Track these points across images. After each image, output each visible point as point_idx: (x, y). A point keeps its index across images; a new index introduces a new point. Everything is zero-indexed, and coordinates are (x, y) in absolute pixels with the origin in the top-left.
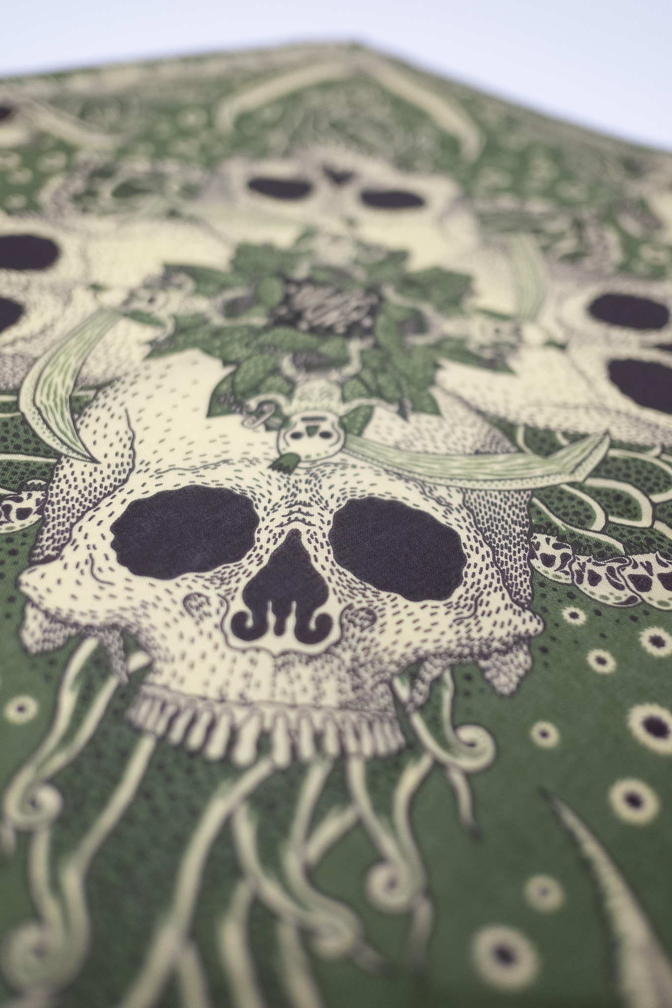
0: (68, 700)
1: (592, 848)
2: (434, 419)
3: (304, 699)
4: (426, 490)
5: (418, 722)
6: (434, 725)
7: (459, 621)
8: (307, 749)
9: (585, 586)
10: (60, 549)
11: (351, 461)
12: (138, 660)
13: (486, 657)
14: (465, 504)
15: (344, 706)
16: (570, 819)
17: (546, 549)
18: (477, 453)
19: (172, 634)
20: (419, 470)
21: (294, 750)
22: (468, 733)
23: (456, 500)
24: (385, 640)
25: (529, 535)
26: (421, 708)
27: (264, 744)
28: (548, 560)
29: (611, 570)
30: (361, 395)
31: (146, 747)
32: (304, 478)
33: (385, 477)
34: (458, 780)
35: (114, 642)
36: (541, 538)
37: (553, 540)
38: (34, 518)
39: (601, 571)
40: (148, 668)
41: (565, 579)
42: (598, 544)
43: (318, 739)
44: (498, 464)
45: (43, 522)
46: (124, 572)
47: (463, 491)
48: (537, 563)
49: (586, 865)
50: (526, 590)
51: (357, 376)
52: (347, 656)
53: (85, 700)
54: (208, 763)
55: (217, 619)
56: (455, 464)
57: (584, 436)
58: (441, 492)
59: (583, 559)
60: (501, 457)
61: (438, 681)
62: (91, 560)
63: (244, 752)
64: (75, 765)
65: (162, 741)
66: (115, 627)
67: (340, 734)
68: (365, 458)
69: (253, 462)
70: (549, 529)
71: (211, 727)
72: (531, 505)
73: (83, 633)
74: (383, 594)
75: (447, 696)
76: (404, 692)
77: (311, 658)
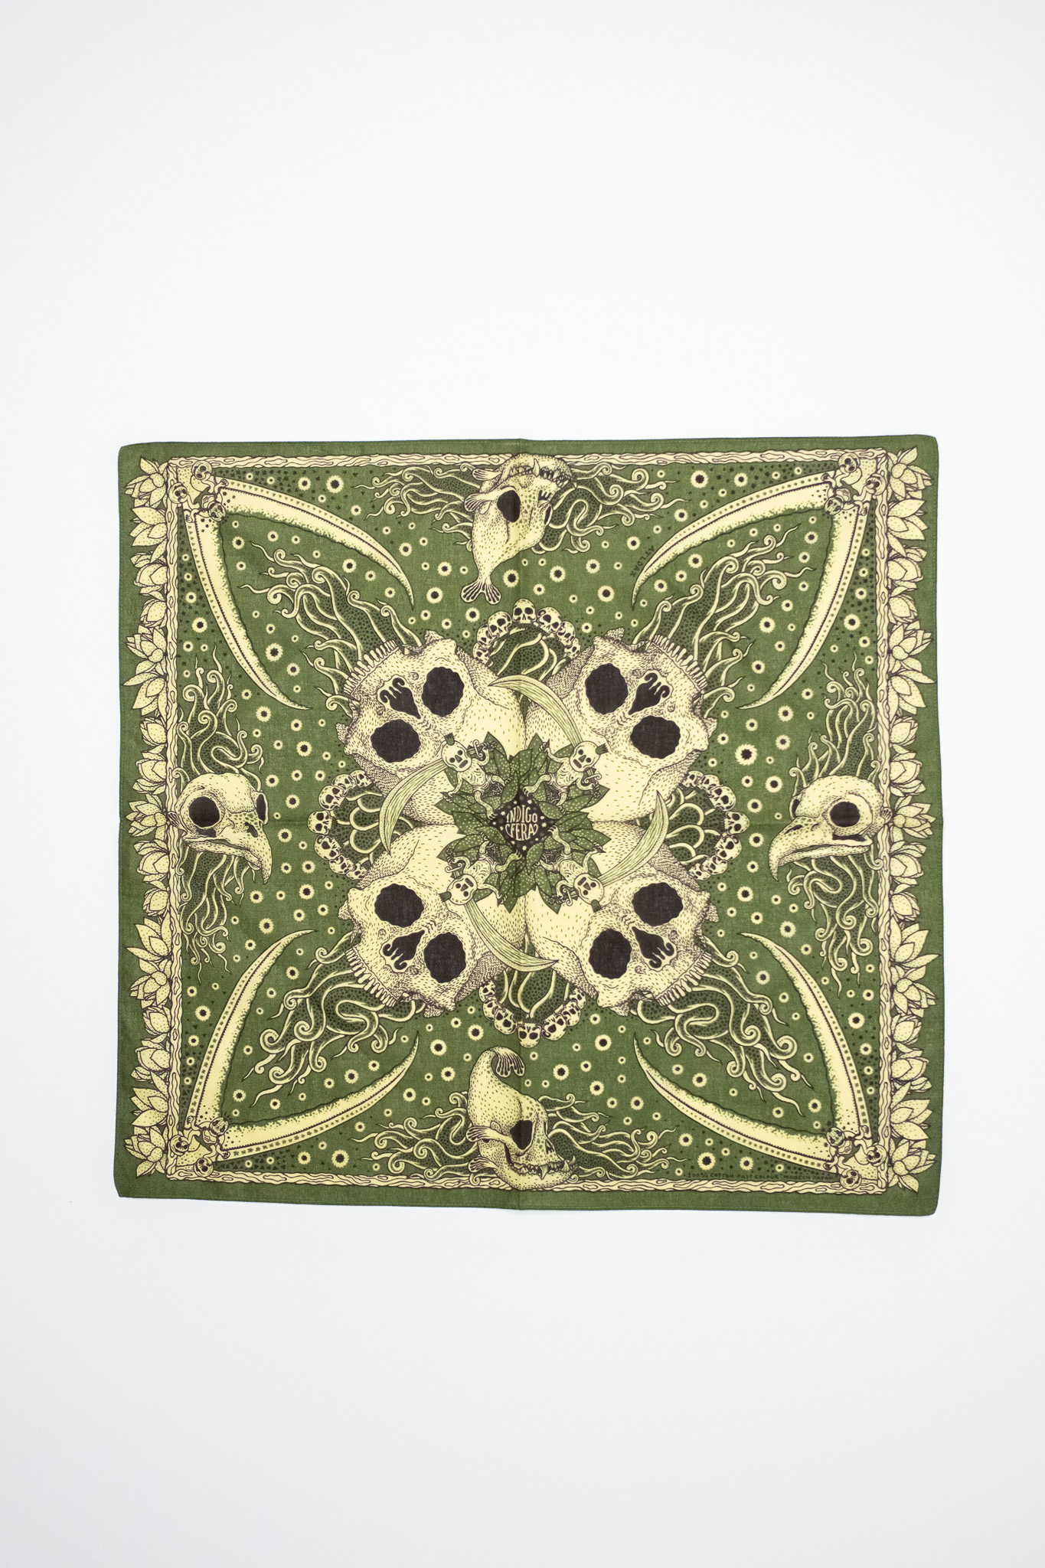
0: (407, 631)
1: (296, 706)
2: (436, 802)
3: (369, 678)
4: (411, 771)
5: (346, 699)
6: (343, 702)
7: (362, 734)
8: (356, 669)
9: (346, 776)
10: (459, 655)
11: (436, 758)
12: (407, 652)
13: (349, 730)
14: (395, 775)
15: (360, 686)
16: (304, 708)
17: (364, 780)
18: (411, 799)
19: (409, 664)
20: (419, 776)
21: (359, 667)
22: (335, 706)
23: (399, 774)
24: (371, 711)
25: (372, 781)
26: (348, 703)
27: (365, 663)
28: (361, 777)
29: (345, 788)
30: (461, 787)
31: (384, 640)
32: (439, 739)
33: (423, 763)
34: (328, 695)
35: (417, 650)
36: (369, 783)
37: (365, 785)
38: (475, 655)
39: (347, 786)
40: (403, 652)
41: (352, 774)
42: (354, 795)
43: (358, 674)
44: (402, 800)
45: (472, 657)
46: (438, 666)
47: (401, 780)
48: (363, 773)
49: (295, 703)
50: (358, 760)
51: (473, 795)
52: (372, 697)
53: (405, 635)
54: (370, 649)
55: (406, 677)
56: (412, 788)
57: (392, 841)
58: (406, 773)
59: (354, 786)
60: (403, 804)
61: (352, 713)
62: (448, 660)
63: (366, 657)
64: (390, 623)
65: (383, 644)
66: (421, 653)
67: (355, 679)
68: (434, 764)
69: (458, 730)
70: (370, 788)
71: (378, 656)
72: (380, 792)
73: (425, 645)
74: (383, 723)
75: (346, 711)
76: (355, 702)
77: (378, 689)
